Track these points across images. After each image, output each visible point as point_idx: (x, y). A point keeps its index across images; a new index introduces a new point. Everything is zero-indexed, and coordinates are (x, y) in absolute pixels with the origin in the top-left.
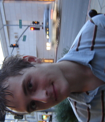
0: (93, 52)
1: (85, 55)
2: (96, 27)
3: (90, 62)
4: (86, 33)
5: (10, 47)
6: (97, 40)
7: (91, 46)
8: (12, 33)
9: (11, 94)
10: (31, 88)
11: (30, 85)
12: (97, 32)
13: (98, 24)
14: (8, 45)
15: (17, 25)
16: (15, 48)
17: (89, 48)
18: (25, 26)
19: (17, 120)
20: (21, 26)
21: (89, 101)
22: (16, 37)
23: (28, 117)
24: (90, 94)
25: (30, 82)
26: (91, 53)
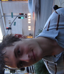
0: (58, 31)
1: (53, 33)
2: (59, 15)
3: (56, 38)
4: (53, 20)
5: (6, 29)
6: (60, 23)
7: (56, 27)
8: (7, 21)
9: (7, 57)
10: (19, 53)
11: (19, 52)
12: (60, 19)
13: (60, 14)
14: (5, 28)
15: (10, 16)
16: (9, 30)
17: (55, 28)
18: (15, 16)
19: (11, 73)
20: (12, 16)
21: (56, 61)
22: (10, 23)
23: (18, 72)
24: (56, 57)
25: (19, 50)
26: (56, 32)
